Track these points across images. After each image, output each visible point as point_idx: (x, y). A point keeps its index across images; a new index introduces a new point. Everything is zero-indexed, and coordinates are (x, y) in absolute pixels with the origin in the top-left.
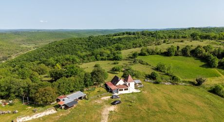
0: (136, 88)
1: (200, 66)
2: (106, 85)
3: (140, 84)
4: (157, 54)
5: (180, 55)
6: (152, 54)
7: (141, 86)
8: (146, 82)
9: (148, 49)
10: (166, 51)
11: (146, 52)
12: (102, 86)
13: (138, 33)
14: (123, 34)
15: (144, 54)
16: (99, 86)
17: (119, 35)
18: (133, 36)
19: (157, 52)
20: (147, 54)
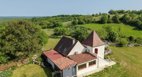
1: (132, 30)
2: (44, 58)
4: (93, 22)
5: (112, 23)
6: (88, 23)
9: (84, 19)
10: (99, 20)
11: (83, 21)
12: (33, 61)
13: (69, 16)
14: (59, 16)
15: (82, 23)
16: (27, 60)
17: (55, 17)
18: (65, 17)
19: (92, 21)
20: (84, 23)
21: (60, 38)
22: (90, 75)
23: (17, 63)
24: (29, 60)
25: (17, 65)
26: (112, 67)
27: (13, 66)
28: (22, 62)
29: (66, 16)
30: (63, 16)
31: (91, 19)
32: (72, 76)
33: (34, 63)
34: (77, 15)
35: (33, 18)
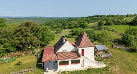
0: (98, 59)
3: (105, 51)
4: (123, 24)
6: (117, 24)
7: (107, 55)
8: (115, 48)
9: (113, 20)
10: (131, 21)
11: (111, 22)
12: (35, 54)
13: (104, 16)
14: (94, 16)
15: (110, 24)
16: (30, 52)
17: (90, 17)
18: (100, 18)
19: (122, 22)
20: (112, 24)
21: (75, 37)
22: (68, 72)
23: (22, 53)
24: (32, 52)
25: (22, 54)
26: (97, 69)
27: (19, 55)
28: (26, 53)
29: (101, 16)
30: (98, 16)
31: (121, 20)
32: (54, 69)
33: (35, 55)
34: (113, 15)
35: (69, 19)
